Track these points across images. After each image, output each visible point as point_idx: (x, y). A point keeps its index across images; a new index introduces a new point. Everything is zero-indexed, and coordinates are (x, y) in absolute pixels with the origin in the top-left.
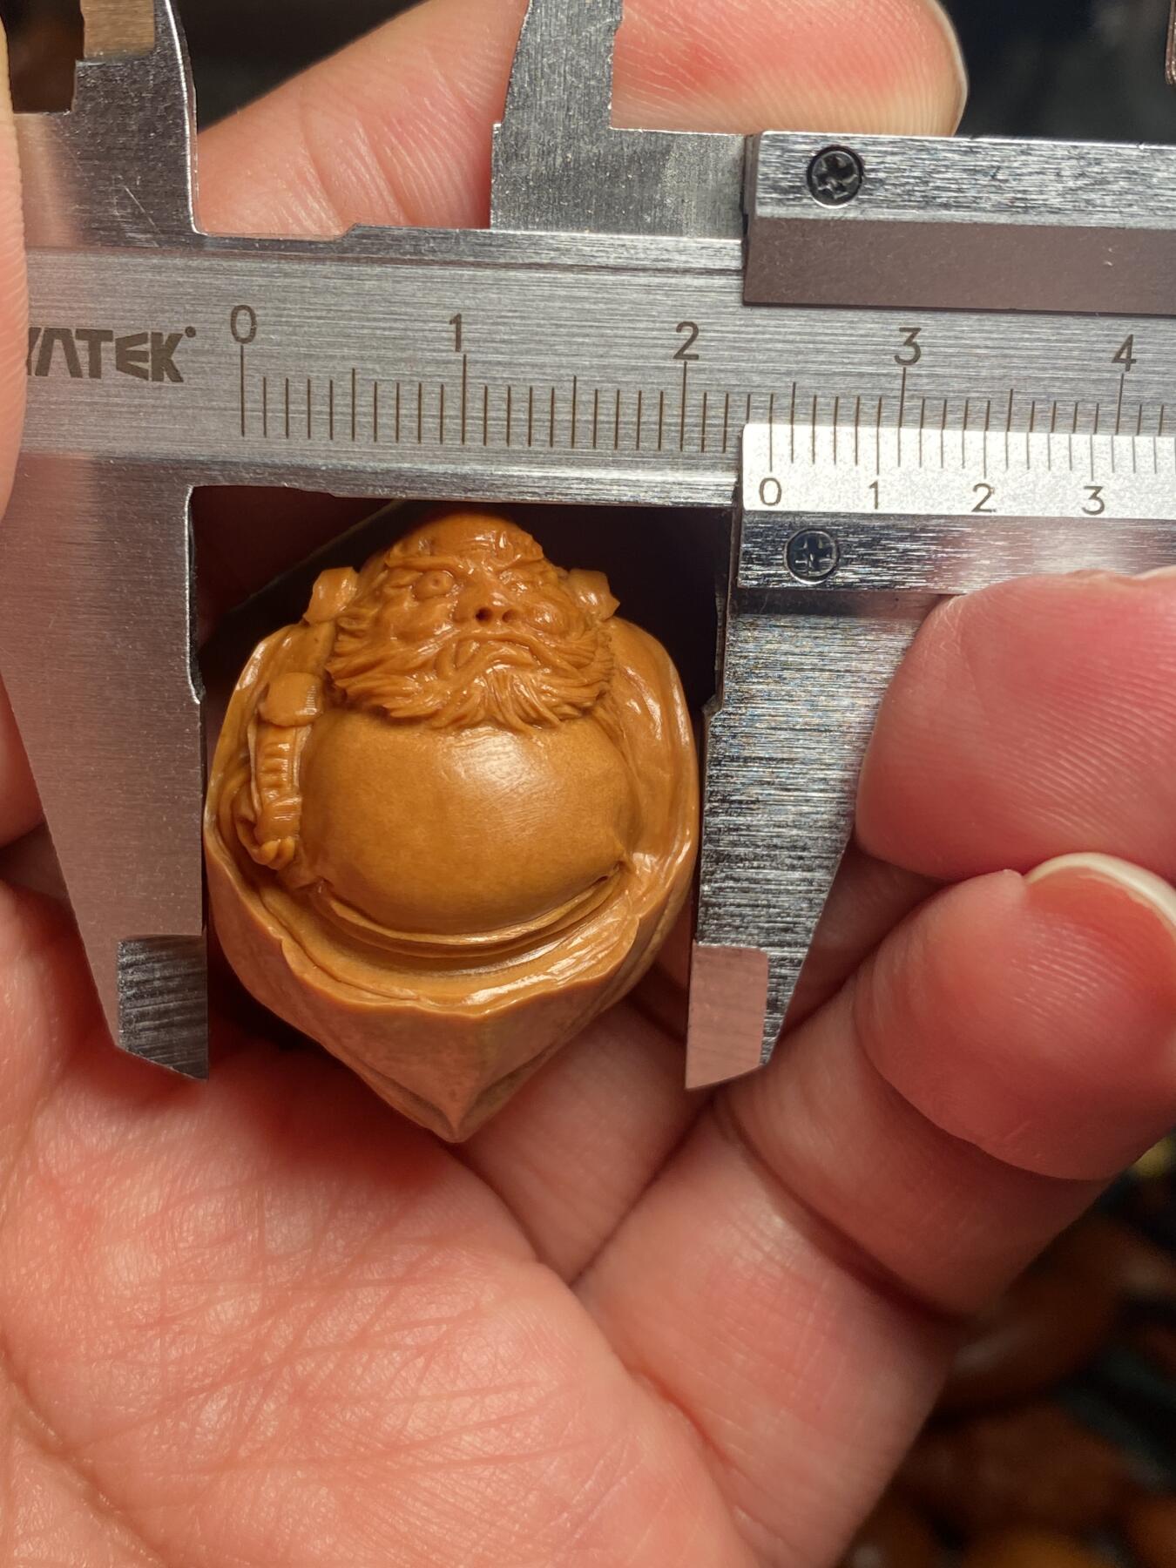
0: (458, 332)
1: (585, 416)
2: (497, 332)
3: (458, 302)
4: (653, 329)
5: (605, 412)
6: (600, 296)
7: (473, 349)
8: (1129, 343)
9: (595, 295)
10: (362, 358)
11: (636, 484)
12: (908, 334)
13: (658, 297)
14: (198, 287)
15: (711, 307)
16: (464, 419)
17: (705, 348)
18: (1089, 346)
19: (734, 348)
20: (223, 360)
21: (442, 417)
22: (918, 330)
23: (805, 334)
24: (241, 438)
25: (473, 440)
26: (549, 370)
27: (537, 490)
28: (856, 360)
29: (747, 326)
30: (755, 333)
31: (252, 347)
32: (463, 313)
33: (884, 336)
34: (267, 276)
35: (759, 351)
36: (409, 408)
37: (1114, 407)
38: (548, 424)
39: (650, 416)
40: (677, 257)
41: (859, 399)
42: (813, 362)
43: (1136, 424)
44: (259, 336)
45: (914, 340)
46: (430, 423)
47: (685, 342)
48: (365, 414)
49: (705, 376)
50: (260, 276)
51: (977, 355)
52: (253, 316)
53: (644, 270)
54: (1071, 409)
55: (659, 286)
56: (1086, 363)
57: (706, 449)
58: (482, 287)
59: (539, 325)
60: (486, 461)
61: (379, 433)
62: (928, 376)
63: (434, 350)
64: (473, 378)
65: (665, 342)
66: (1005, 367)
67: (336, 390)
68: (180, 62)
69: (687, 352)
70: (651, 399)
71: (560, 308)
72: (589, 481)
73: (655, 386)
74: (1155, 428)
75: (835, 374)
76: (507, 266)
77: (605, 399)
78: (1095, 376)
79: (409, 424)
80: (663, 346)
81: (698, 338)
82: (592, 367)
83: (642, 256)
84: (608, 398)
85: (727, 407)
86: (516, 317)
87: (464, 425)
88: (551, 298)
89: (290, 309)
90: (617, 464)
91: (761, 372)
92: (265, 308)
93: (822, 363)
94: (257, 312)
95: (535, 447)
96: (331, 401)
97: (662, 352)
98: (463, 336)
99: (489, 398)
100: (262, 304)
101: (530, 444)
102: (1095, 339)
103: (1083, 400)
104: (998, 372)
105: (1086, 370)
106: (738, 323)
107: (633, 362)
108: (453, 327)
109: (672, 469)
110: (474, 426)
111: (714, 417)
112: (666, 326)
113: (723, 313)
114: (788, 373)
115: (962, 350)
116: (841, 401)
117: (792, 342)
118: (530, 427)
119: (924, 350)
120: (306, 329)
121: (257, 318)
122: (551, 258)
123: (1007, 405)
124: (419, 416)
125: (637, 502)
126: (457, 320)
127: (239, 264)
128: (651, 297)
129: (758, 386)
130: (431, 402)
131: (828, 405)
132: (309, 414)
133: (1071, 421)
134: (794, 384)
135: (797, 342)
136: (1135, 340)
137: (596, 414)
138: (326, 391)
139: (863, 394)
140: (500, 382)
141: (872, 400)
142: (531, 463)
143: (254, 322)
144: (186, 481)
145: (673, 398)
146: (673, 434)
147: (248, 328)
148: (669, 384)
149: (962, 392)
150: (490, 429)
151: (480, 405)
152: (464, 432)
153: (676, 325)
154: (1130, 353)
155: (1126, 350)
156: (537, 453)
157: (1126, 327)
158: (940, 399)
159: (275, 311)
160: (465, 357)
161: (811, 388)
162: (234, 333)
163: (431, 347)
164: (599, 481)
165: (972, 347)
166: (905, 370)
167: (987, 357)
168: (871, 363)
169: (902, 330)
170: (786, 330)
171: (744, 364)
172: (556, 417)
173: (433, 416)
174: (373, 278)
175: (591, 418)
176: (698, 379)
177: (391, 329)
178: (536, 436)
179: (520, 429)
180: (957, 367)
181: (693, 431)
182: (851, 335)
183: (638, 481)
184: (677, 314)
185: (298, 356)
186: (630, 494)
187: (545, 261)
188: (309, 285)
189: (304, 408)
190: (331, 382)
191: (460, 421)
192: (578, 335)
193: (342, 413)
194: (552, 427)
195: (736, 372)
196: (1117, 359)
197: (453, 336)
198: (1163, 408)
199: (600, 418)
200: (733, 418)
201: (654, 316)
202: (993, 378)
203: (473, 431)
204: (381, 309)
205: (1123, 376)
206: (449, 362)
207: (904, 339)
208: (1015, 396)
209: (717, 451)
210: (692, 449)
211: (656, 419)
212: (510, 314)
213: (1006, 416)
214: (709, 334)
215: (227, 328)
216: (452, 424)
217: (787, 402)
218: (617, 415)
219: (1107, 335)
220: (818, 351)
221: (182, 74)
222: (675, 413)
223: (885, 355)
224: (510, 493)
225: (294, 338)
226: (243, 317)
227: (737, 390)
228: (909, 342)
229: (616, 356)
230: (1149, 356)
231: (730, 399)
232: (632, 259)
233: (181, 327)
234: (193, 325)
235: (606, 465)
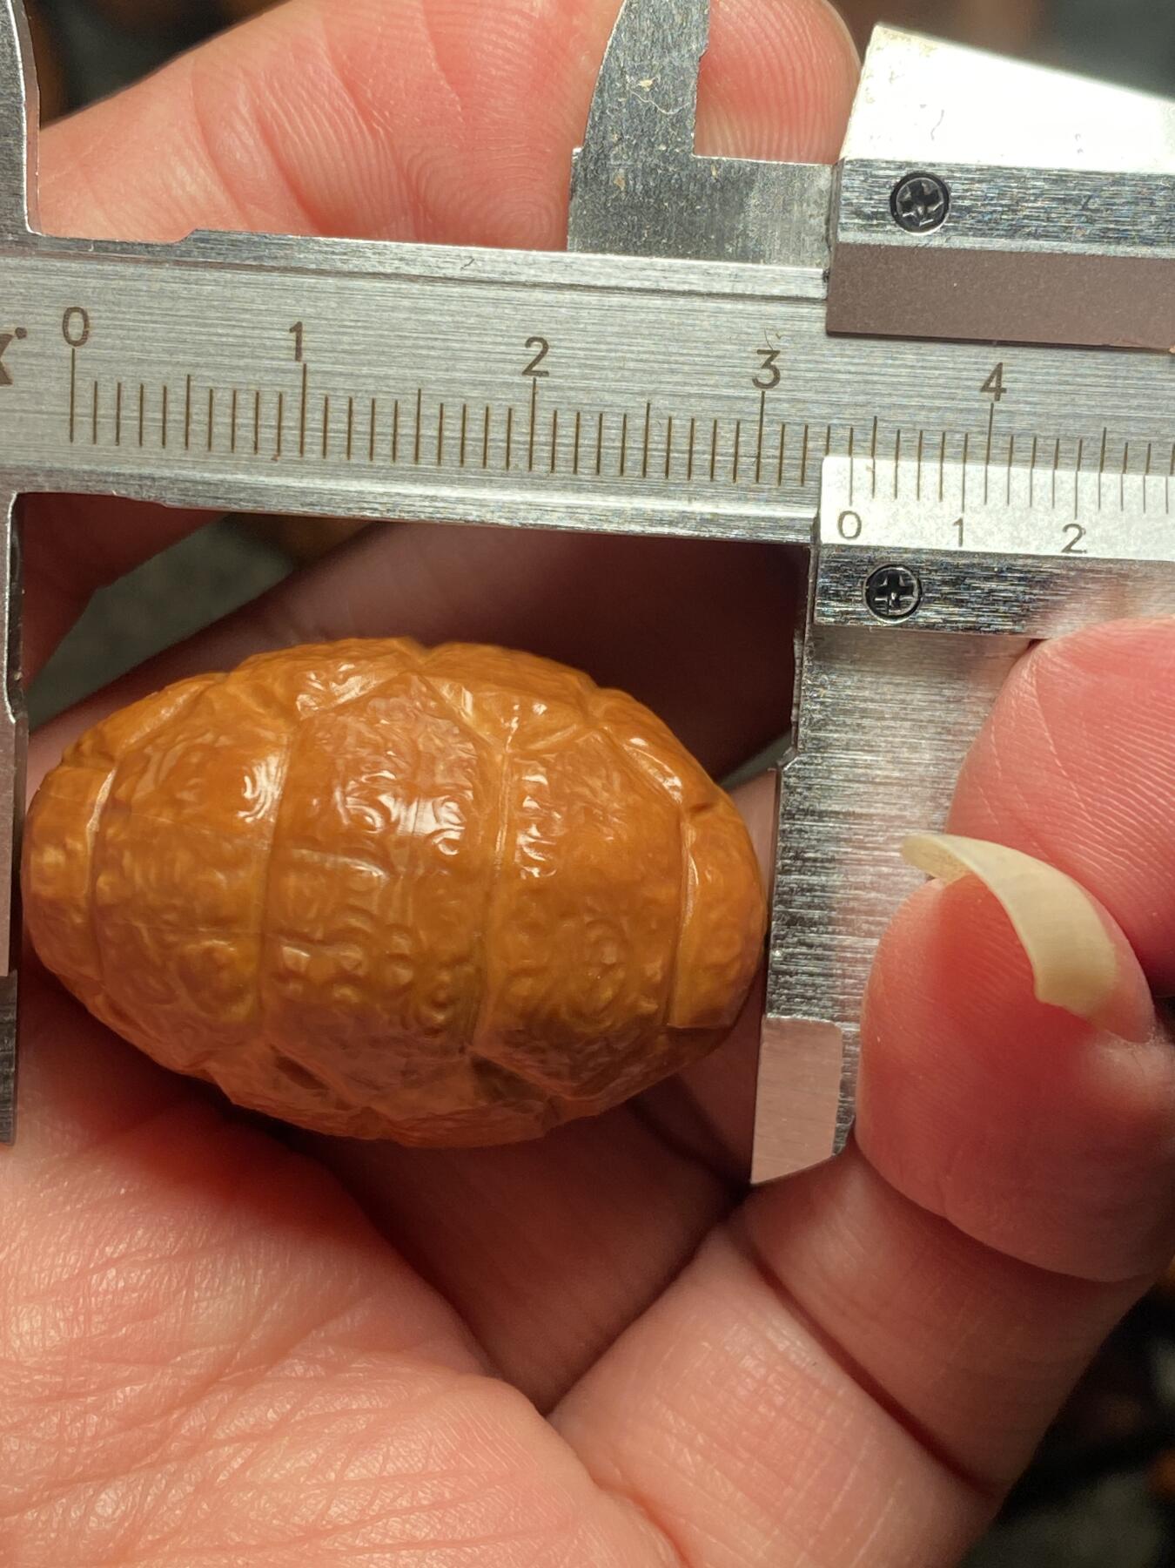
0: (298, 341)
1: (430, 431)
2: (340, 343)
3: (300, 310)
4: (500, 344)
5: (451, 427)
6: (446, 308)
7: (313, 359)
8: (998, 371)
9: (441, 308)
10: (197, 365)
11: (482, 504)
12: (768, 356)
13: (507, 311)
14: (30, 288)
15: (561, 323)
16: (302, 429)
17: (553, 364)
18: (956, 374)
19: (586, 366)
20: (53, 362)
21: (279, 428)
22: (778, 352)
23: (659, 353)
24: (69, 444)
25: (313, 452)
26: (392, 383)
27: (376, 506)
28: (712, 382)
29: (598, 343)
30: (610, 351)
31: (84, 350)
32: (304, 322)
33: (741, 358)
34: (102, 278)
35: (611, 369)
36: (245, 417)
37: (984, 438)
38: (390, 438)
39: (497, 433)
40: (526, 270)
41: (716, 422)
42: (669, 383)
43: (1007, 457)
44: (91, 340)
45: (772, 363)
46: (268, 434)
47: (534, 357)
48: (199, 422)
49: (555, 394)
50: (94, 278)
51: (838, 381)
52: (86, 319)
53: (491, 282)
54: (938, 439)
55: (509, 301)
56: (953, 391)
57: (557, 469)
58: (324, 295)
59: (382, 336)
60: (324, 475)
61: (215, 442)
62: (788, 401)
63: (272, 359)
64: (313, 388)
65: (515, 358)
66: (868, 394)
67: (170, 397)
68: (20, 59)
69: (535, 368)
70: (498, 415)
71: (405, 319)
72: (433, 498)
73: (504, 403)
74: (1027, 461)
75: (690, 395)
76: (351, 275)
77: (450, 414)
78: (964, 405)
79: (246, 433)
80: (511, 361)
81: (548, 353)
82: (437, 381)
83: (488, 268)
84: (452, 412)
85: (578, 427)
86: (359, 327)
87: (302, 437)
88: (394, 309)
89: (124, 313)
90: (464, 482)
91: (614, 391)
92: (99, 311)
93: (677, 383)
94: (90, 314)
95: (378, 463)
96: (165, 408)
97: (509, 367)
98: (303, 345)
99: (330, 410)
100: (97, 307)
101: (371, 459)
102: (962, 367)
103: (951, 431)
104: (861, 399)
105: (953, 399)
106: (590, 340)
107: (481, 377)
108: (293, 336)
109: (520, 489)
110: (313, 439)
111: (565, 436)
112: (514, 340)
113: (574, 330)
114: (642, 394)
115: (822, 374)
116: (697, 424)
117: (646, 361)
118: (372, 441)
119: (783, 374)
120: (140, 333)
121: (90, 321)
122: (397, 268)
123: (871, 433)
124: (256, 426)
125: (483, 522)
126: (297, 329)
127: (73, 265)
128: (500, 310)
129: (611, 406)
130: (269, 411)
131: (683, 426)
132: (141, 420)
133: (938, 452)
134: (649, 405)
135: (650, 362)
136: (1004, 368)
137: (441, 430)
138: (160, 398)
139: (720, 418)
140: (340, 393)
141: (729, 424)
142: (372, 478)
143: (86, 325)
144: (10, 486)
145: (522, 414)
146: (521, 453)
147: (81, 331)
148: (518, 400)
149: (824, 418)
150: (330, 442)
151: (319, 416)
152: (302, 444)
153: (524, 341)
154: (999, 380)
155: (995, 379)
156: (379, 467)
157: (995, 356)
158: (799, 424)
159: (108, 314)
160: (305, 366)
161: (666, 409)
162: (66, 335)
163: (270, 356)
164: (443, 500)
165: (834, 372)
166: (763, 393)
167: (849, 382)
168: (728, 386)
169: (760, 352)
170: (640, 349)
171: (595, 383)
172: (400, 431)
173: (271, 427)
174: (211, 283)
175: (436, 433)
176: (549, 397)
177: (227, 335)
178: (377, 450)
179: (360, 443)
180: (817, 392)
181: (542, 450)
182: (708, 356)
183: (484, 500)
184: (526, 329)
185: (131, 361)
186: (475, 513)
187: (389, 270)
188: (145, 288)
189: (137, 414)
190: (165, 389)
191: (297, 432)
192: (422, 347)
193: (175, 421)
194: (394, 443)
195: (586, 390)
196: (985, 388)
197: (293, 344)
198: (1035, 442)
199: (446, 433)
200: (585, 439)
201: (501, 330)
202: (856, 405)
203: (311, 444)
204: (220, 315)
205: (992, 405)
206: (290, 371)
207: (763, 361)
208: (880, 424)
209: (569, 473)
210: (541, 468)
211: (503, 436)
212: (352, 324)
213: (869, 444)
214: (559, 351)
215: (59, 330)
216: (291, 435)
217: (641, 422)
218: (463, 431)
219: (976, 363)
220: (672, 372)
221: (21, 72)
222: (524, 430)
223: (742, 377)
224: (349, 509)
225: (128, 342)
226: (76, 319)
227: (587, 408)
228: (767, 365)
229: (461, 370)
230: (1020, 386)
231: (582, 418)
232: (479, 271)
233: (11, 328)
234: (26, 327)
235: (451, 482)
